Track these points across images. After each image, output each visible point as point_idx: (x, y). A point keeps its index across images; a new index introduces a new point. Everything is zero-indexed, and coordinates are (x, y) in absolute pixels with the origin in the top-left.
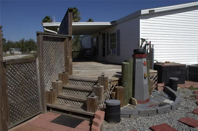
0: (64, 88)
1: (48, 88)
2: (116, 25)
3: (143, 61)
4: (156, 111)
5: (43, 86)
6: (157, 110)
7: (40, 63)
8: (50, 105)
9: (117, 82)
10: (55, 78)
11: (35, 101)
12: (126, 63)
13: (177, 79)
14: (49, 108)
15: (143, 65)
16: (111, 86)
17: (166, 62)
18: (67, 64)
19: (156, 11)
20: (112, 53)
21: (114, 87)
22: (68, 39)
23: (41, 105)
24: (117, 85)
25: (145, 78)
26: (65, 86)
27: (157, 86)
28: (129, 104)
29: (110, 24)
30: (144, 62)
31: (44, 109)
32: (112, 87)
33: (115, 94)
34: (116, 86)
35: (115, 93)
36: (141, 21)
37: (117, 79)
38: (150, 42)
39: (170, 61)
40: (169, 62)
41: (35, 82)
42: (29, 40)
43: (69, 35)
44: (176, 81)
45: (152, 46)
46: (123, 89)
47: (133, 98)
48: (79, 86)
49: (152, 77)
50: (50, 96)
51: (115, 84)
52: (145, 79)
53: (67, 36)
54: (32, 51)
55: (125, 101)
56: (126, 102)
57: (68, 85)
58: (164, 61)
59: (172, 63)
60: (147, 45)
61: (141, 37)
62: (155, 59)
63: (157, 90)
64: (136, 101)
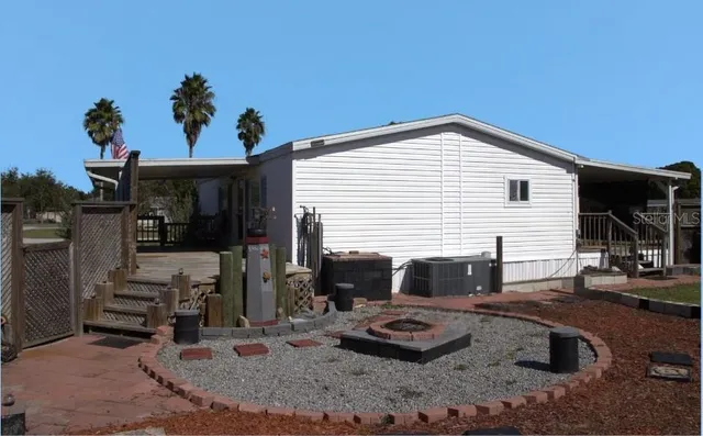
0: (116, 296)
1: (88, 293)
2: (261, 163)
3: (262, 249)
4: (261, 331)
5: (78, 290)
6: (263, 329)
7: (75, 251)
8: (88, 322)
9: (213, 287)
10: (101, 277)
11: (65, 312)
12: (226, 253)
13: (351, 286)
14: (86, 329)
15: (261, 256)
16: (200, 294)
17: (350, 252)
18: (125, 253)
19: (326, 143)
21: (207, 296)
22: (128, 208)
23: (73, 321)
24: (213, 291)
26: (119, 292)
27: (312, 300)
28: (232, 327)
29: (246, 163)
31: (78, 328)
32: (203, 295)
34: (211, 293)
36: (295, 163)
38: (314, 208)
39: (360, 250)
40: (357, 253)
41: (66, 281)
42: (33, 173)
43: (132, 201)
44: (347, 290)
45: (317, 216)
46: (219, 297)
47: (243, 317)
48: (145, 291)
50: (91, 307)
51: (209, 290)
52: (265, 281)
53: (126, 202)
54: (44, 211)
55: (226, 322)
56: (229, 323)
57: (126, 291)
58: (347, 251)
59: (365, 254)
60: (306, 214)
61: (295, 199)
62: (325, 246)
63: (311, 308)
64: (246, 321)
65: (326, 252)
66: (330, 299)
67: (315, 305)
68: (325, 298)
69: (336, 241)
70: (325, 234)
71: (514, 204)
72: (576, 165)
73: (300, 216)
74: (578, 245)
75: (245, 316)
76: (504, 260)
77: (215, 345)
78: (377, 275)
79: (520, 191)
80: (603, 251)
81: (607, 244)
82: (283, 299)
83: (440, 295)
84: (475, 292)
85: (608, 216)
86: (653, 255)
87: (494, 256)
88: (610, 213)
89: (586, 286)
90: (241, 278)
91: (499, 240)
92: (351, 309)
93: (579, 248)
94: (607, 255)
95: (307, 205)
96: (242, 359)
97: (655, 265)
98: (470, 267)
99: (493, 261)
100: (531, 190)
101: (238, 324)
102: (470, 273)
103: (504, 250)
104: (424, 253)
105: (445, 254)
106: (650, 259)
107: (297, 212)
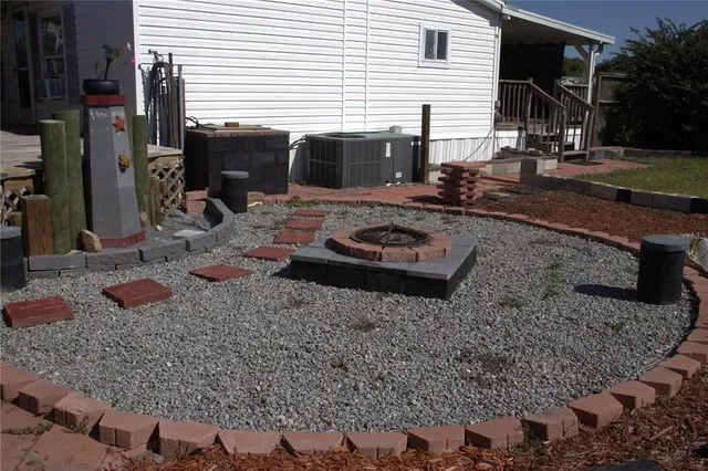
3: (114, 114)
4: (138, 256)
6: (141, 252)
9: (30, 183)
12: (54, 122)
13: (244, 174)
15: (114, 128)
16: (8, 196)
17: (226, 124)
20: (53, 93)
21: (20, 200)
24: (32, 191)
25: (123, 168)
27: (184, 197)
28: (74, 252)
30: (117, 118)
32: (12, 197)
33: (20, 218)
34: (26, 193)
35: (19, 214)
37: (30, 172)
38: (170, 55)
39: (242, 122)
40: (236, 125)
45: (175, 69)
46: (45, 201)
47: (87, 232)
49: (167, 170)
51: (24, 190)
52: (123, 170)
56: (64, 243)
58: (221, 122)
59: (247, 127)
60: (158, 65)
61: (139, 39)
62: (188, 114)
63: (185, 210)
64: (96, 238)
65: (190, 124)
66: (213, 194)
67: (189, 206)
68: (203, 194)
69: (206, 107)
70: (188, 96)
71: (430, 63)
72: (501, 14)
73: (147, 68)
74: (496, 120)
75: (90, 228)
76: (432, 136)
77: (62, 288)
78: (269, 158)
79: (437, 45)
80: (520, 129)
81: (526, 121)
82: (145, 198)
83: (352, 185)
84: (394, 181)
85: (528, 85)
86: (574, 135)
87: (418, 132)
88: (531, 81)
89: (538, 172)
90: (79, 164)
91: (426, 110)
92: (245, 210)
93: (498, 124)
94: (524, 134)
95: (160, 50)
96: (130, 314)
97: (577, 147)
98: (388, 145)
99: (416, 139)
100: (450, 46)
101: (81, 244)
102: (388, 155)
103: (432, 123)
104: (321, 128)
105: (347, 128)
106: (570, 140)
107: (143, 60)
